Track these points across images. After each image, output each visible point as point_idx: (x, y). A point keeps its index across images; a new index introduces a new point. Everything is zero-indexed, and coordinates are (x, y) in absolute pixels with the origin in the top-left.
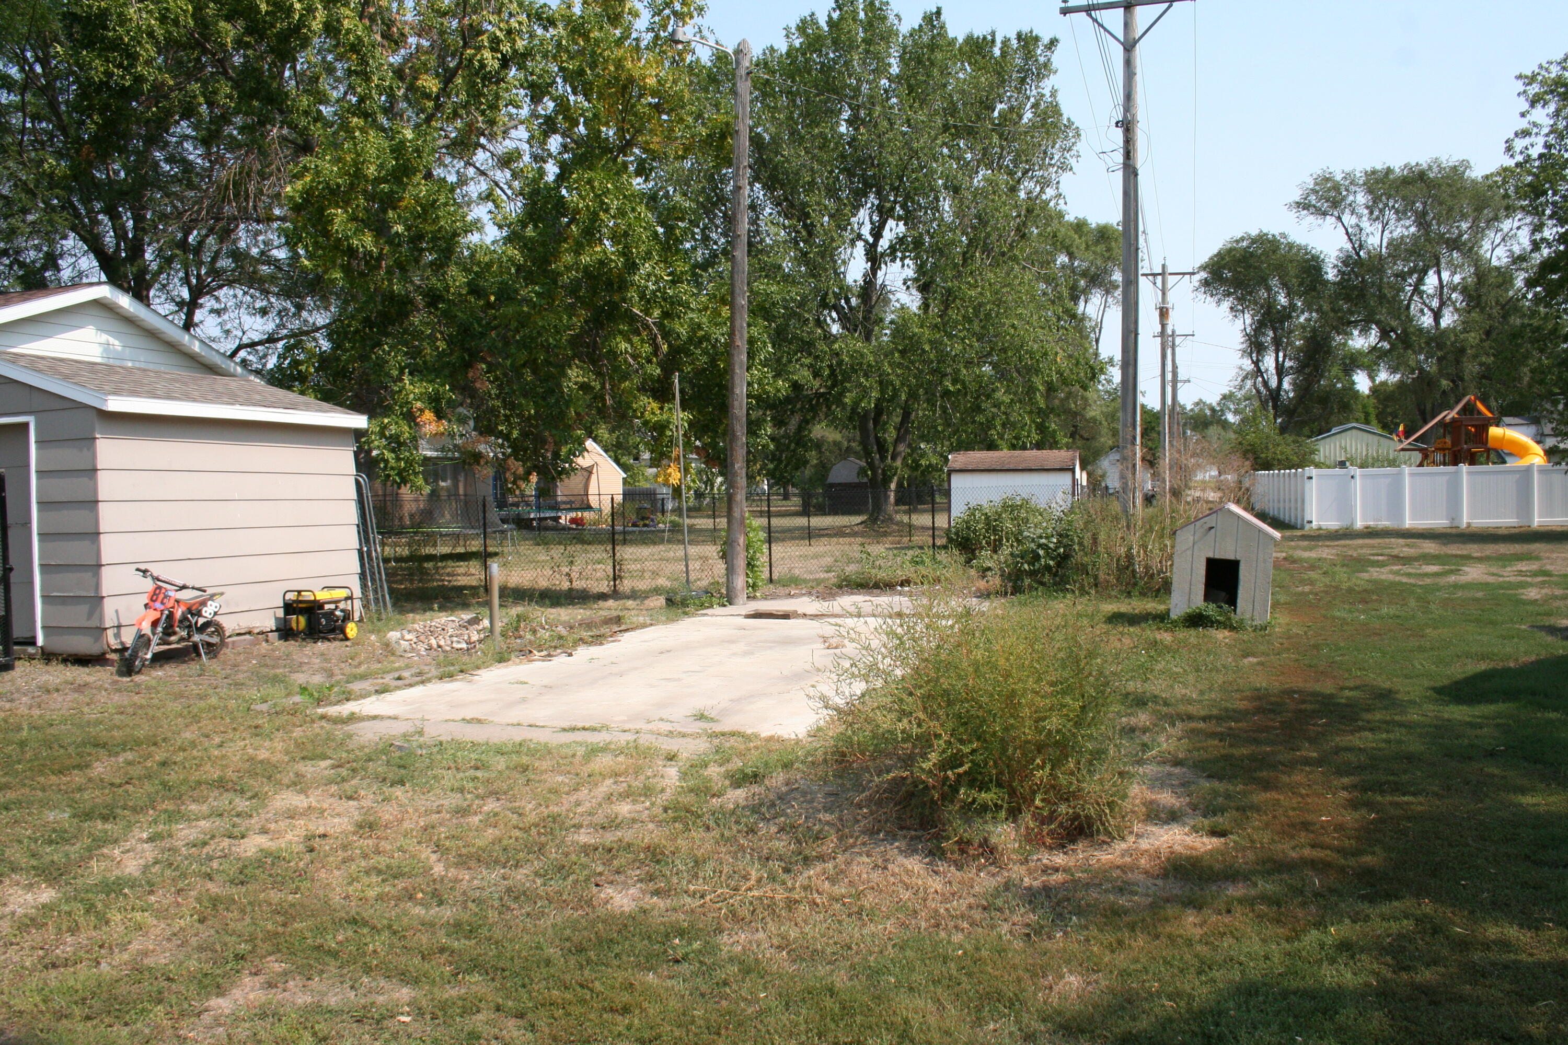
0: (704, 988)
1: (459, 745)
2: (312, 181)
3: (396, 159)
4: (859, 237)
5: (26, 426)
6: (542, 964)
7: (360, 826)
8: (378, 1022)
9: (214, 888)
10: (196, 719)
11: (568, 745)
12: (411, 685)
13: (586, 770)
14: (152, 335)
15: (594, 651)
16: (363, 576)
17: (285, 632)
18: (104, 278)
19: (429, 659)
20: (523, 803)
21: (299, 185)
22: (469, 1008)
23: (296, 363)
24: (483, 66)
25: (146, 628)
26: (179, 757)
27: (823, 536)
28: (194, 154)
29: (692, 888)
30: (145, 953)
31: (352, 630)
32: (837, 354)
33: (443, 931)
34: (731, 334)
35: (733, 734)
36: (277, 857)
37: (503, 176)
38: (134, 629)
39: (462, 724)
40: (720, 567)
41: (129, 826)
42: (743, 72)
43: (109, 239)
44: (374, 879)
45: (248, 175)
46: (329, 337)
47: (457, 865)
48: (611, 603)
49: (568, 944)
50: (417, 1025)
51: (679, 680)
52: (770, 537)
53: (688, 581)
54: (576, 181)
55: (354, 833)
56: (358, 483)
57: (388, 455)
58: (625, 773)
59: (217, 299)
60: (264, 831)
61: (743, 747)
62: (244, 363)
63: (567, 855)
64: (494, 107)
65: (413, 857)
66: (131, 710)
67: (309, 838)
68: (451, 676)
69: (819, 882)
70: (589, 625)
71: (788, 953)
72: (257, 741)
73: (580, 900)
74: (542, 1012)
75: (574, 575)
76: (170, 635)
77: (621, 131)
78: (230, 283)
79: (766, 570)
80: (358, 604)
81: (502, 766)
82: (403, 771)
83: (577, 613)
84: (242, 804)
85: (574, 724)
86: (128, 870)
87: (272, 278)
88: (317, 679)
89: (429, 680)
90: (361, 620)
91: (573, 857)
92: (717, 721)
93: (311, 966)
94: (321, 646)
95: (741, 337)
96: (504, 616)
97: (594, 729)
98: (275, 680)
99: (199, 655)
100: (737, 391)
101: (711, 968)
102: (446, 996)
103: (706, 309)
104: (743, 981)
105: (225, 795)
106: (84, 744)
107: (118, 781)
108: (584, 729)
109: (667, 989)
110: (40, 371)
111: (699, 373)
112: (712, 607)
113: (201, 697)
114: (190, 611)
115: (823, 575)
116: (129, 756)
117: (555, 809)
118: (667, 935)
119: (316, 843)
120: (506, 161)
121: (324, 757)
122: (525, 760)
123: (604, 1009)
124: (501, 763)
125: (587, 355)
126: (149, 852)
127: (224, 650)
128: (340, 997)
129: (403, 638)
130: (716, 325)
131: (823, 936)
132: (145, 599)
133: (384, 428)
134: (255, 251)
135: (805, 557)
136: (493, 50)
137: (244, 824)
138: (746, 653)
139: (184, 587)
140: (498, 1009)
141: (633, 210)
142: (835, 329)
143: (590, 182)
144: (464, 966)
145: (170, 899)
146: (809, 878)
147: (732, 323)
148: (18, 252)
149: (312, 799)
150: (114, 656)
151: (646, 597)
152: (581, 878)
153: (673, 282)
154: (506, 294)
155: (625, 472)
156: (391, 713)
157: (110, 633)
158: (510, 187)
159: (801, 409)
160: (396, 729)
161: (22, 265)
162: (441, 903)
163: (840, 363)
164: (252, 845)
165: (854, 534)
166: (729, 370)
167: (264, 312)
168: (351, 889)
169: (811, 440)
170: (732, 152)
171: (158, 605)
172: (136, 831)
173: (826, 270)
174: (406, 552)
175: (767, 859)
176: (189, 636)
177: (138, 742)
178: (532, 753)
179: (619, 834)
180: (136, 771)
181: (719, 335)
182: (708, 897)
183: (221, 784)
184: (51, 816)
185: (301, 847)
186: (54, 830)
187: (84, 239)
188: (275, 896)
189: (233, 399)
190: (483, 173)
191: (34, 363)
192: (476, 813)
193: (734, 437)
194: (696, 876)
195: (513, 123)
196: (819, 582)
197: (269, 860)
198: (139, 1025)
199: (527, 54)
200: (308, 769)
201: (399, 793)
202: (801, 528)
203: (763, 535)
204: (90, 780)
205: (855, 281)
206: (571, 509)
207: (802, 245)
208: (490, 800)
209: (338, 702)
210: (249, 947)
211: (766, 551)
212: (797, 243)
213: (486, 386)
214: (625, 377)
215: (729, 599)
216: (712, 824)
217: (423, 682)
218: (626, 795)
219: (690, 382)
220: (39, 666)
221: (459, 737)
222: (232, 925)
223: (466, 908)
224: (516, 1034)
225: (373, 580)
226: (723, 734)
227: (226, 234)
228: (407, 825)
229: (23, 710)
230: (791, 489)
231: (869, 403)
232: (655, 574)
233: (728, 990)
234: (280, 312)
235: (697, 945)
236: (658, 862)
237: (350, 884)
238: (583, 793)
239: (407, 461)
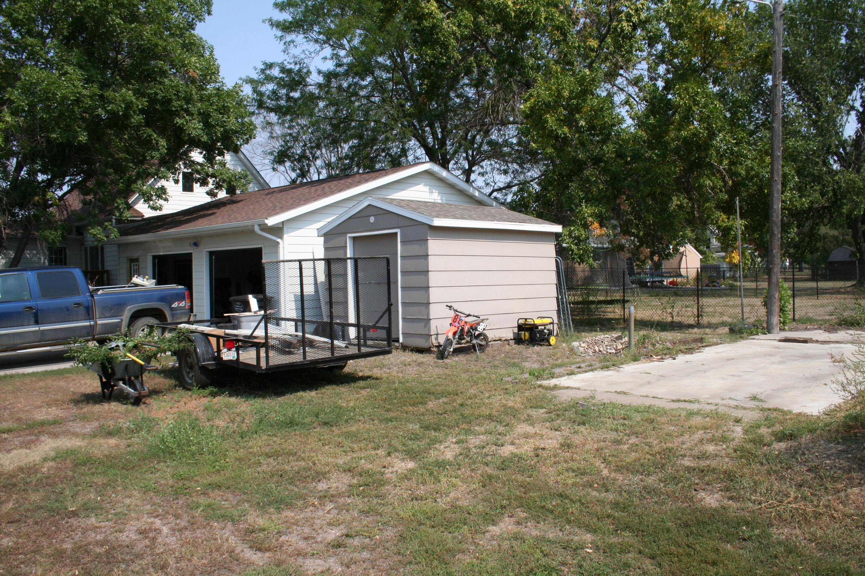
0: (762, 558)
1: (614, 405)
2: (535, 101)
3: (580, 86)
4: (853, 108)
5: (396, 234)
6: (665, 531)
7: (562, 445)
8: (575, 550)
9: (489, 470)
10: (476, 383)
11: (676, 410)
12: (586, 372)
13: (687, 424)
14: (452, 186)
15: (688, 357)
16: (558, 311)
17: (518, 340)
18: (428, 159)
19: (594, 358)
20: (651, 440)
21: (528, 104)
22: (624, 550)
23: (523, 198)
24: (622, 30)
25: (450, 335)
26: (469, 402)
27: (826, 293)
28: (471, 92)
29: (753, 498)
30: (458, 499)
31: (553, 340)
32: (837, 183)
33: (609, 506)
34: (772, 172)
35: (775, 410)
36: (520, 458)
37: (632, 90)
38: (445, 336)
39: (615, 394)
40: (763, 311)
41: (447, 435)
42: (778, 15)
43: (430, 140)
44: (571, 474)
45: (499, 101)
46: (539, 184)
47: (615, 471)
48: (695, 330)
49: (679, 521)
50: (595, 555)
51: (740, 376)
52: (794, 294)
53: (743, 318)
54: (678, 90)
55: (560, 449)
56: (557, 262)
57: (573, 247)
58: (710, 428)
59: (482, 167)
60: (513, 444)
61: (781, 418)
62: (496, 198)
63: (677, 471)
64: (630, 52)
65: (592, 464)
66: (444, 377)
67: (536, 449)
68: (607, 367)
69: (835, 504)
70: (684, 342)
71: (816, 544)
72: (507, 396)
73: (686, 498)
74: (666, 558)
75: (675, 314)
76: (462, 339)
77: (703, 59)
78: (489, 158)
79: (791, 313)
80: (556, 326)
81: (639, 419)
82: (584, 418)
83: (678, 335)
84: (501, 429)
85: (679, 398)
86: (448, 457)
87: (510, 154)
88: (536, 366)
89: (596, 369)
90: (557, 335)
91: (682, 473)
92: (765, 401)
93: (539, 517)
94: (537, 348)
95: (778, 175)
96: (636, 335)
97: (691, 402)
98: (514, 365)
99: (475, 350)
100: (775, 207)
101: (767, 546)
102: (611, 541)
103: (756, 158)
104: (787, 557)
105: (492, 423)
106: (423, 392)
107: (440, 412)
108: (685, 401)
109: (739, 555)
110: (403, 207)
111: (751, 196)
112: (757, 334)
113: (477, 372)
114: (471, 327)
115: (827, 317)
116: (445, 400)
117: (670, 445)
118: (739, 524)
119: (540, 452)
120: (636, 82)
121: (542, 407)
122: (652, 416)
123: (702, 561)
124: (638, 417)
125: (684, 188)
126: (457, 449)
127: (488, 349)
128: (554, 534)
129: (580, 346)
130: (762, 167)
131: (839, 537)
132: (450, 321)
133: (571, 232)
134: (500, 140)
135: (815, 306)
136: (628, 21)
137: (502, 439)
138: (781, 363)
139: (469, 315)
140: (640, 552)
141: (712, 103)
142: (836, 167)
143: (686, 89)
144: (621, 526)
145: (468, 473)
146: (829, 500)
147: (772, 166)
148: (389, 149)
149: (537, 429)
150: (435, 349)
151: (717, 328)
152: (686, 485)
153: (737, 144)
154: (637, 157)
155: (701, 254)
156: (576, 386)
157: (433, 337)
158: (638, 97)
159: (812, 216)
160: (580, 395)
161: (390, 155)
162: (607, 491)
163: (840, 187)
164: (507, 450)
165: (847, 293)
166: (770, 194)
167: (505, 172)
168: (559, 478)
169: (819, 235)
170: (771, 65)
171: (456, 324)
172: (450, 438)
173: (830, 131)
174: (580, 299)
175: (801, 486)
176: (471, 340)
177: (449, 394)
178: (655, 412)
179: (708, 462)
180: (449, 407)
181: (765, 173)
182: (763, 505)
183: (490, 418)
184: (411, 426)
185: (532, 454)
186: (413, 434)
187: (419, 141)
188: (520, 478)
189: (493, 218)
190: (622, 90)
191: (400, 203)
192: (625, 444)
193: (772, 235)
194: (755, 491)
195: (638, 60)
196: (825, 321)
197: (516, 459)
198: (456, 534)
199: (648, 21)
200: (533, 412)
201: (582, 429)
202: (811, 289)
203: (790, 293)
204: (427, 410)
205: (850, 137)
206: (670, 277)
207: (814, 116)
208: (632, 437)
209: (548, 378)
210: (508, 503)
211: (792, 302)
212: (810, 116)
213: (626, 207)
214: (707, 200)
215: (768, 330)
216: (764, 461)
217: (592, 370)
218: (712, 440)
219: (746, 201)
220: (401, 352)
221: (614, 401)
222: (499, 490)
223: (621, 495)
224: (650, 567)
225: (564, 314)
226: (769, 410)
227: (487, 133)
228: (587, 447)
229: (395, 374)
230: (804, 265)
231: (860, 211)
232: (722, 314)
233: (777, 561)
234: (513, 172)
235: (757, 532)
236: (732, 480)
237: (559, 475)
238: (686, 437)
239: (584, 250)
